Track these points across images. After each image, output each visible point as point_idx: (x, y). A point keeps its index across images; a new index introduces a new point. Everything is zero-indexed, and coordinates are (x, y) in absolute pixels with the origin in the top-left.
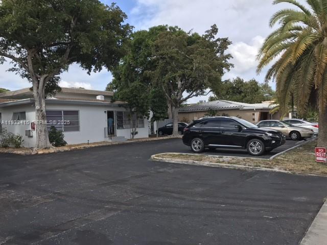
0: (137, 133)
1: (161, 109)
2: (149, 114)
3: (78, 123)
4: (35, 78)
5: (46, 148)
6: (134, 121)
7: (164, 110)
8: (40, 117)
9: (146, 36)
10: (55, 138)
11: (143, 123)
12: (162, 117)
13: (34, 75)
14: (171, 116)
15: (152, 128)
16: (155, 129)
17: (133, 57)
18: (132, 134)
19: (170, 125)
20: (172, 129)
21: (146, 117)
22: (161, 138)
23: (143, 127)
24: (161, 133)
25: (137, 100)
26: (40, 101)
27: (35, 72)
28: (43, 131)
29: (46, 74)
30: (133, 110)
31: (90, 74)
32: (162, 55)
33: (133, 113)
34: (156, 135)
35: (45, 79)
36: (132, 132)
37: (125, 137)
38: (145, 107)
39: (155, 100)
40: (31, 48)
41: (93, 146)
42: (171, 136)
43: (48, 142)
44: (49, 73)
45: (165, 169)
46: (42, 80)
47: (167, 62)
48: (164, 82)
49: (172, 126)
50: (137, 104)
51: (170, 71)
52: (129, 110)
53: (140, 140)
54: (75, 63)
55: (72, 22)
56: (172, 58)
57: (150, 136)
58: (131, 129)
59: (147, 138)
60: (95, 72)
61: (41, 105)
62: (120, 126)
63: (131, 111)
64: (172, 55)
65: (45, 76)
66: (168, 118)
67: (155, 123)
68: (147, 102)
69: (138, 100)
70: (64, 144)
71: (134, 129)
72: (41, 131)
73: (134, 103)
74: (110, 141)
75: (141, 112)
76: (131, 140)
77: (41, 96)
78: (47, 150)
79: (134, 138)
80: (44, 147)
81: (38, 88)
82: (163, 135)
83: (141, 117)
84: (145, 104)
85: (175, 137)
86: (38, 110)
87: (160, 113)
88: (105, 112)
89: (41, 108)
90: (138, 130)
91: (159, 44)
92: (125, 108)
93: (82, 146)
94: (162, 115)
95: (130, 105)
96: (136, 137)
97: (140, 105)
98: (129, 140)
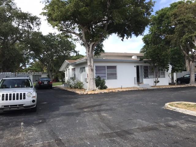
0: (158, 82)
1: (180, 63)
2: (169, 67)
3: (116, 74)
4: (87, 45)
5: (93, 90)
6: (157, 73)
7: (182, 64)
8: (90, 70)
9: (167, 11)
10: (100, 83)
11: (164, 74)
12: (180, 70)
13: (86, 43)
14: (188, 69)
15: (173, 78)
16: (175, 79)
17: (158, 27)
18: (155, 82)
19: (188, 76)
20: (190, 79)
21: (166, 70)
22: (179, 86)
23: (164, 77)
24: (179, 82)
25: (158, 57)
26: (90, 60)
27: (87, 41)
28: (92, 79)
29: (94, 42)
30: (155, 65)
31: (123, 41)
32: (180, 20)
33: (156, 67)
34: (175, 83)
35: (93, 45)
36: (155, 81)
37: (150, 85)
38: (165, 62)
39: (174, 57)
40: (84, 26)
41: (125, 90)
42: (189, 85)
43: (95, 86)
44: (95, 41)
45: (177, 122)
46: (91, 46)
47: (184, 25)
48: (182, 42)
49: (189, 77)
50: (158, 60)
51: (187, 32)
52: (152, 65)
53: (161, 87)
54: (114, 34)
55: (108, 3)
56: (189, 22)
57: (170, 84)
58: (154, 79)
59: (167, 86)
60: (127, 39)
61: (91, 62)
62: (146, 76)
63: (154, 65)
64: (189, 19)
65: (93, 43)
66: (186, 71)
67: (175, 74)
68: (167, 58)
69: (160, 57)
70: (105, 88)
71: (156, 79)
72: (91, 79)
73: (157, 59)
74: (138, 87)
75: (162, 66)
76: (154, 86)
77: (91, 57)
78: (94, 91)
79: (157, 85)
80: (92, 90)
81: (89, 51)
82: (181, 84)
83: (162, 70)
84: (166, 60)
85: (192, 85)
86: (89, 66)
87: (178, 67)
88: (135, 66)
89: (91, 64)
90: (159, 79)
91: (177, 13)
92: (150, 63)
93: (117, 90)
94: (180, 68)
95: (154, 61)
96: (158, 84)
97: (161, 61)
98: (152, 86)
